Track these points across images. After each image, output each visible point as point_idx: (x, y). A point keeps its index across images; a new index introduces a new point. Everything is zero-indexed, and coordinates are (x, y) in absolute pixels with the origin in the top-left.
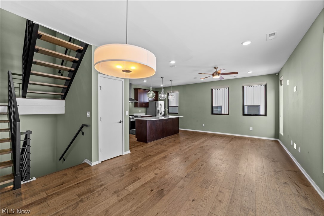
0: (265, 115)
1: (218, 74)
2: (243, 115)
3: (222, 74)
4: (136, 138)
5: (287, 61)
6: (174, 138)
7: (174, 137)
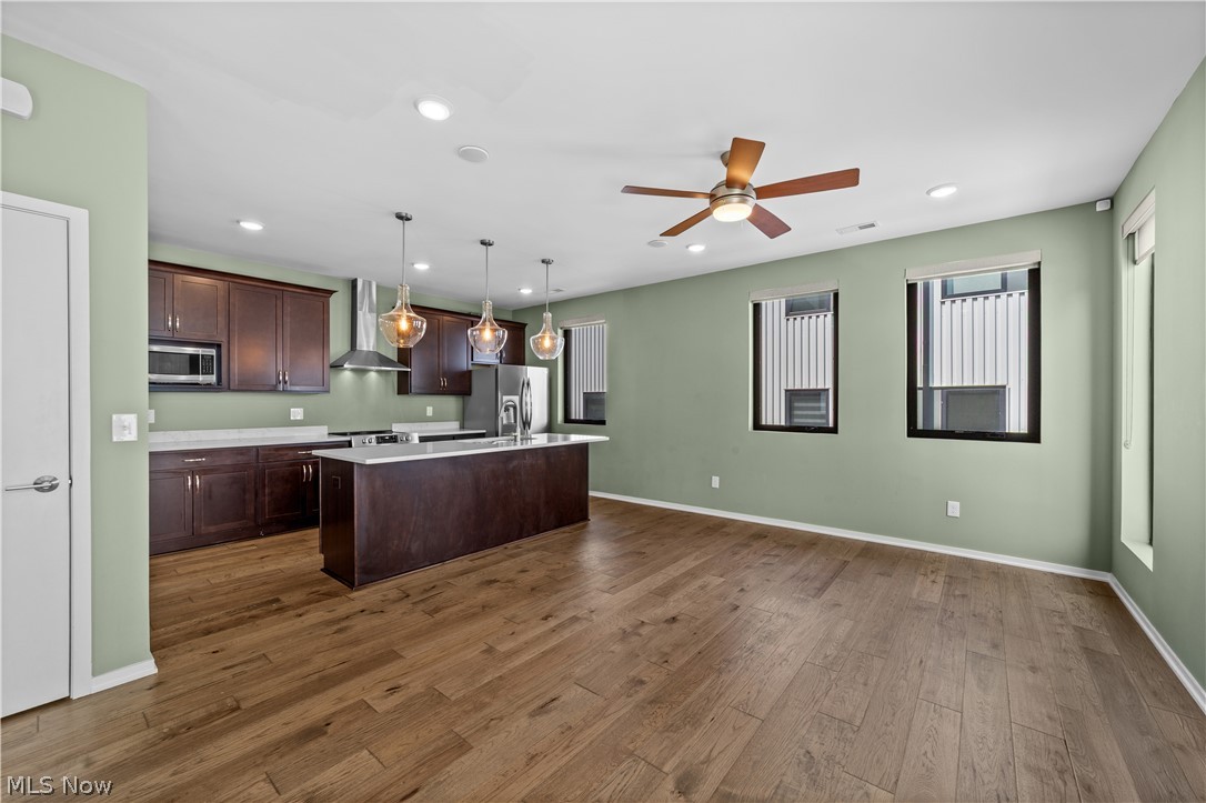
0: (1033, 436)
1: (737, 191)
2: (909, 436)
3: (763, 192)
4: (322, 556)
6: (539, 553)
7: (544, 547)
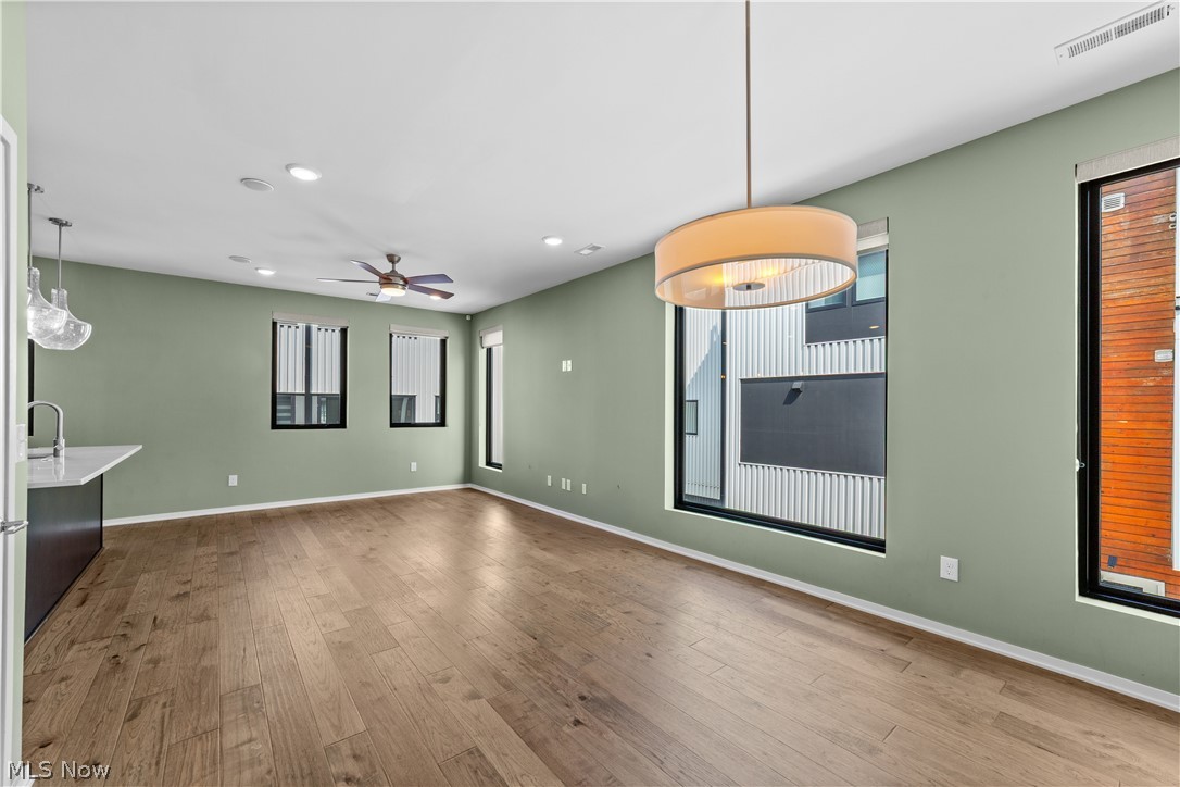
0: (442, 423)
1: (398, 281)
2: (391, 427)
5: (527, 297)
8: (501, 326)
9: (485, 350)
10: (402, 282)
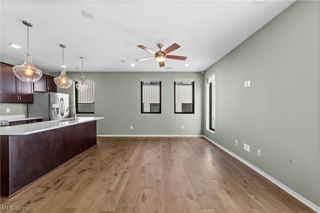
0: (193, 112)
2: (174, 113)
8: (214, 73)
9: (209, 84)
10: (163, 54)
